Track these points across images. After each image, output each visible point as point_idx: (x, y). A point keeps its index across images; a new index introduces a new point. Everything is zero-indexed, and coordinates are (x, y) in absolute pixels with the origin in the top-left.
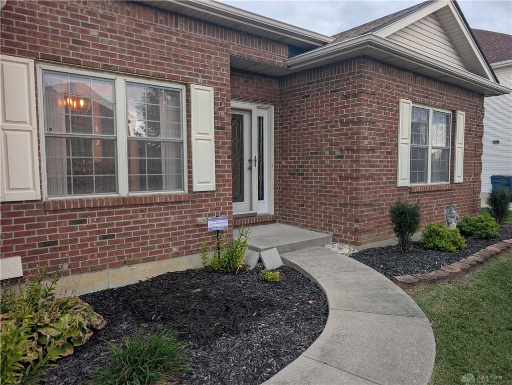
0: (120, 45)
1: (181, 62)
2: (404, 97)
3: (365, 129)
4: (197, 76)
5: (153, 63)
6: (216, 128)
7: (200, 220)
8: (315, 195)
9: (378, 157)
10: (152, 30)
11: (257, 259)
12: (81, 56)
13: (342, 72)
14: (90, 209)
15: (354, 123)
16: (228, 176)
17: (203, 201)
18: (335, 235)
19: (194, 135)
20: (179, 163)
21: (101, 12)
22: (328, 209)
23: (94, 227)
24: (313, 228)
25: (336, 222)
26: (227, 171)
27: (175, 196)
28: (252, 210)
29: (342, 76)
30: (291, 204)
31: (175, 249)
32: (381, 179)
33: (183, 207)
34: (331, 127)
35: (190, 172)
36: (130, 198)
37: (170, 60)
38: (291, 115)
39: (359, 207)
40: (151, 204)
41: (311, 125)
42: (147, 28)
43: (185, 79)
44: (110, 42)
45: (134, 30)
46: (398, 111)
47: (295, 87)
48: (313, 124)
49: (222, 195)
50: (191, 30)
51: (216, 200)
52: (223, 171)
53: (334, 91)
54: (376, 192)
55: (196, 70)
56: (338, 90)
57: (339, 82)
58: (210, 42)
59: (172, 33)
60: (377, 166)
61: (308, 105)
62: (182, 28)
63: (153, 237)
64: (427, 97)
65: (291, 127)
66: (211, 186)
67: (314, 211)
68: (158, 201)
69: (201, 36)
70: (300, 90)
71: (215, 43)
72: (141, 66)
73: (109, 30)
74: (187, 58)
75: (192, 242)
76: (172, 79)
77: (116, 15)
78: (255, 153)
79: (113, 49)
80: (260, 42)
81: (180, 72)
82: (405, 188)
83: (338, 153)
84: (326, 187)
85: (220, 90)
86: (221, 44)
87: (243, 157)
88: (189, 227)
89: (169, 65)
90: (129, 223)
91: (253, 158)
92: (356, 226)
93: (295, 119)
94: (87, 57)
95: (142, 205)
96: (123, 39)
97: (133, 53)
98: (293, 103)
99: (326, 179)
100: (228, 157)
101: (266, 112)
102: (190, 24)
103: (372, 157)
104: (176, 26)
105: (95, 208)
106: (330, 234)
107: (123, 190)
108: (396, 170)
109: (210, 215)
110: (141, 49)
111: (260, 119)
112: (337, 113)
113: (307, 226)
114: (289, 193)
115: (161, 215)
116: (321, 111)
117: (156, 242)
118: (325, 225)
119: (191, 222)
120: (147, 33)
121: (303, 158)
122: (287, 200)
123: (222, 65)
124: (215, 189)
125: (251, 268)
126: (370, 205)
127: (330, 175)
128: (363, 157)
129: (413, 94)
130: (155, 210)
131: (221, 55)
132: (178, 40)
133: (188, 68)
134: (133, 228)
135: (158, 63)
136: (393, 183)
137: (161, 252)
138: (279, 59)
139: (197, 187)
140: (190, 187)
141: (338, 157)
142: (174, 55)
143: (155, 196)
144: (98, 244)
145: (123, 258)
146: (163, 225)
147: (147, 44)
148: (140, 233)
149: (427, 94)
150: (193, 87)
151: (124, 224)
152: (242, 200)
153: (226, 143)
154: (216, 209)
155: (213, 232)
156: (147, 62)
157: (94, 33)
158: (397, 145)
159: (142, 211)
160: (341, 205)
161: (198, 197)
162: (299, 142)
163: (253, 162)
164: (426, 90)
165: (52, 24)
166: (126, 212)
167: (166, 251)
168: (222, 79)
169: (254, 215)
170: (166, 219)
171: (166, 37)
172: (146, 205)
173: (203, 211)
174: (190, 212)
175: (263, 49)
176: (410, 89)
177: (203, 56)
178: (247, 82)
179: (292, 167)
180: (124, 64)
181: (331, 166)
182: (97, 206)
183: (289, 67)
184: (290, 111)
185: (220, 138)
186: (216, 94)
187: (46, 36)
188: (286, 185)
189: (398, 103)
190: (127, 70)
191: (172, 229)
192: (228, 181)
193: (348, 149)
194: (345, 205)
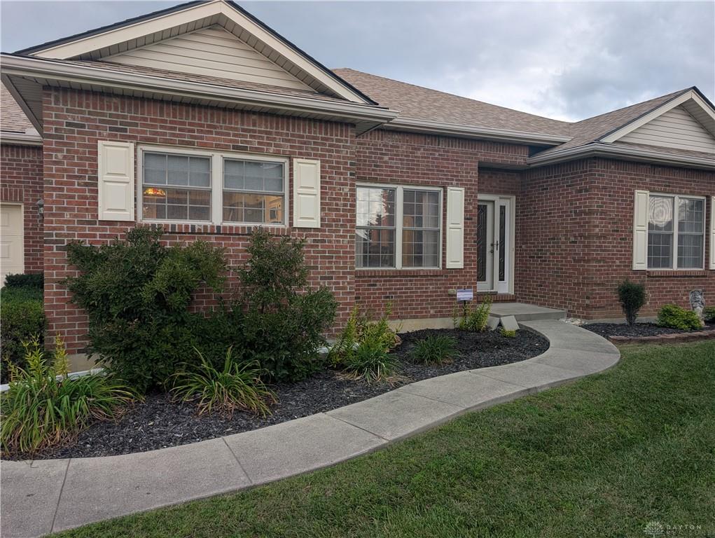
0: (402, 164)
1: (441, 171)
2: (639, 188)
3: (596, 218)
4: (453, 180)
5: (422, 174)
6: (465, 219)
7: (451, 291)
8: (553, 276)
9: (610, 243)
10: (422, 151)
11: (497, 323)
12: (378, 175)
13: (577, 169)
14: (379, 277)
15: (586, 214)
16: (474, 257)
17: (454, 276)
18: (569, 311)
19: (449, 225)
20: (436, 247)
21: (391, 143)
22: (564, 288)
23: (381, 289)
24: (551, 306)
25: (571, 300)
26: (473, 253)
27: (434, 271)
28: (493, 289)
29: (576, 173)
30: (531, 285)
31: (432, 312)
32: (615, 262)
33: (439, 280)
34: (567, 216)
35: (444, 254)
36: (404, 271)
37: (433, 170)
38: (532, 205)
39: (590, 286)
40: (417, 276)
41: (549, 214)
42: (419, 149)
43: (443, 183)
44: (396, 163)
45: (411, 153)
46: (633, 201)
47: (535, 180)
48: (550, 213)
49: (468, 272)
50: (449, 146)
51: (463, 276)
52: (470, 253)
53: (570, 186)
54: (607, 274)
55: (451, 176)
56: (573, 185)
57: (573, 178)
58: (462, 153)
59: (435, 151)
60: (608, 251)
61: (546, 196)
62: (443, 146)
63: (417, 300)
64: (669, 186)
65: (531, 215)
66: (460, 265)
67: (551, 290)
68: (422, 274)
69: (456, 149)
70: (540, 183)
71: (467, 154)
72: (413, 177)
73: (395, 155)
74: (445, 167)
75: (445, 307)
76: (434, 184)
77: (399, 144)
78: (497, 238)
79: (397, 168)
80: (503, 147)
81: (440, 179)
82: (643, 272)
83: (572, 239)
84: (562, 269)
85: (469, 189)
86: (471, 154)
87: (486, 241)
88: (442, 296)
89: (432, 174)
90: (402, 289)
91: (495, 243)
92: (587, 302)
93: (535, 208)
94: (382, 175)
95: (411, 276)
96: (403, 160)
97: (409, 169)
98: (533, 194)
99: (562, 261)
100: (475, 242)
101: (508, 201)
102: (449, 142)
103: (604, 243)
104: (438, 145)
105: (382, 276)
106: (566, 310)
107: (399, 265)
108: (632, 255)
109: (459, 288)
110: (415, 165)
111: (503, 208)
112: (572, 204)
113: (545, 304)
114: (529, 274)
115: (423, 285)
116: (559, 202)
117: (419, 304)
118: (560, 302)
119: (444, 292)
120: (419, 154)
121: (542, 243)
122: (527, 281)
123: (471, 169)
124: (463, 267)
125: (493, 330)
126: (603, 284)
127: (566, 258)
128: (595, 242)
129: (650, 184)
130: (419, 280)
131: (471, 162)
132: (439, 155)
133: (445, 175)
134: (404, 293)
135: (425, 174)
136: (628, 266)
137: (422, 312)
138: (520, 159)
139: (449, 265)
140: (444, 265)
141: (573, 242)
142: (436, 166)
143: (420, 270)
144: (383, 301)
145: (397, 313)
146: (424, 292)
147: (418, 161)
148: (409, 297)
149: (669, 182)
150: (449, 189)
151: (399, 289)
152: (485, 280)
153: (473, 230)
154: (463, 284)
155: (460, 302)
156: (418, 173)
157: (386, 158)
158: (632, 232)
159: (410, 281)
160: (575, 284)
161: (450, 273)
162: (538, 229)
163: (495, 246)
164: (667, 179)
165: (364, 157)
166: (401, 281)
167: (426, 312)
168: (471, 181)
169: (495, 293)
170: (426, 288)
171: (431, 154)
172: (413, 276)
173: (453, 284)
174: (443, 284)
175: (506, 152)
176: (648, 180)
177: (457, 164)
178: (491, 177)
179: (532, 250)
180: (403, 177)
181: (566, 250)
182: (383, 275)
183: (529, 164)
184: (531, 201)
185: (468, 227)
186: (466, 192)
187: (360, 165)
188: (526, 267)
189: (633, 194)
190: (405, 181)
191: (430, 296)
192: (473, 261)
193: (581, 236)
194: (578, 284)
